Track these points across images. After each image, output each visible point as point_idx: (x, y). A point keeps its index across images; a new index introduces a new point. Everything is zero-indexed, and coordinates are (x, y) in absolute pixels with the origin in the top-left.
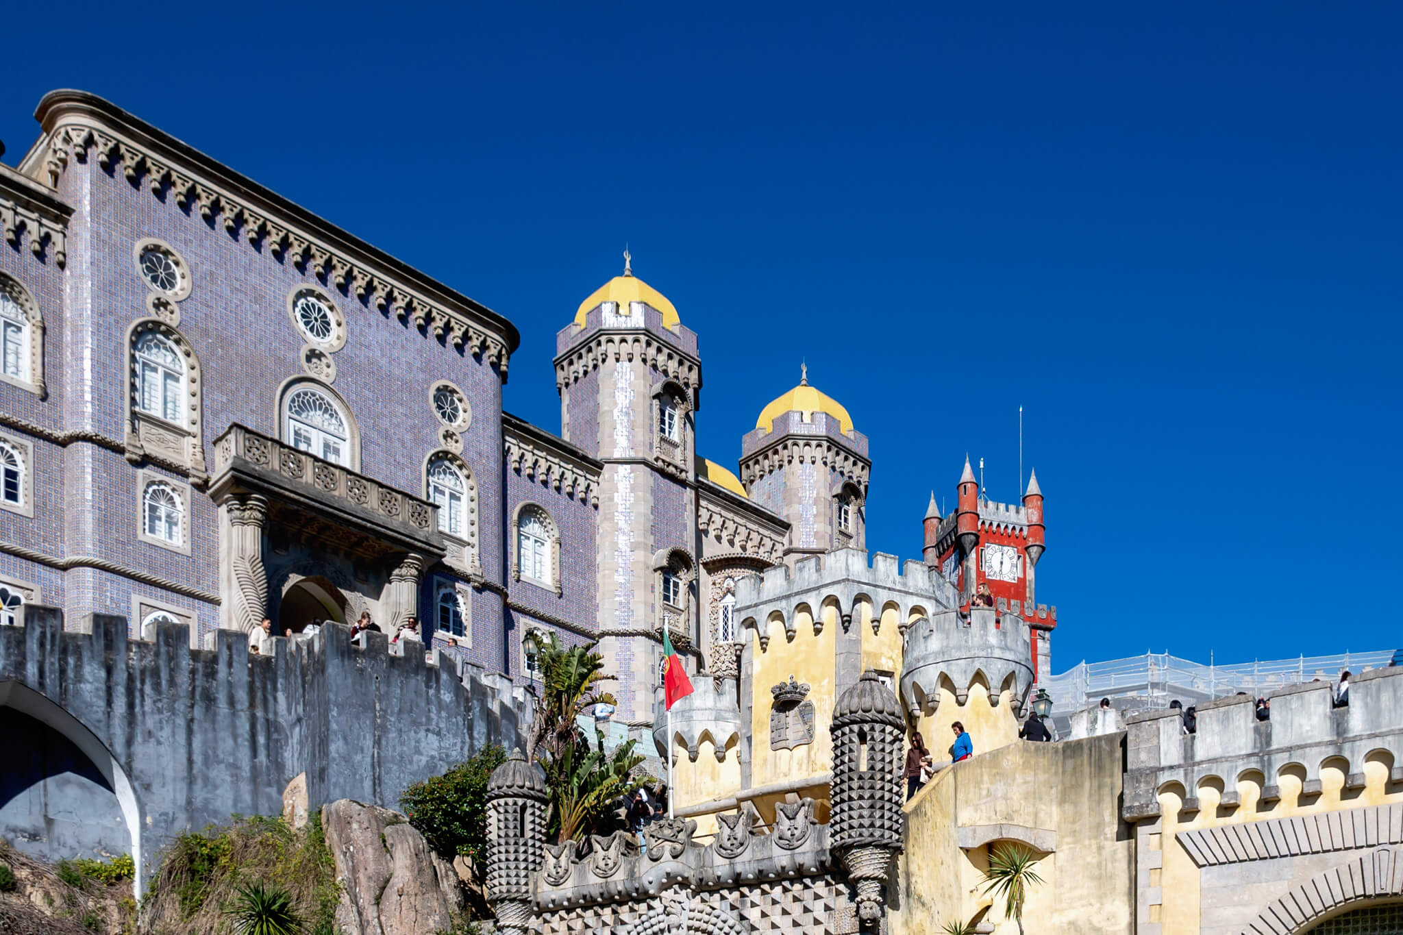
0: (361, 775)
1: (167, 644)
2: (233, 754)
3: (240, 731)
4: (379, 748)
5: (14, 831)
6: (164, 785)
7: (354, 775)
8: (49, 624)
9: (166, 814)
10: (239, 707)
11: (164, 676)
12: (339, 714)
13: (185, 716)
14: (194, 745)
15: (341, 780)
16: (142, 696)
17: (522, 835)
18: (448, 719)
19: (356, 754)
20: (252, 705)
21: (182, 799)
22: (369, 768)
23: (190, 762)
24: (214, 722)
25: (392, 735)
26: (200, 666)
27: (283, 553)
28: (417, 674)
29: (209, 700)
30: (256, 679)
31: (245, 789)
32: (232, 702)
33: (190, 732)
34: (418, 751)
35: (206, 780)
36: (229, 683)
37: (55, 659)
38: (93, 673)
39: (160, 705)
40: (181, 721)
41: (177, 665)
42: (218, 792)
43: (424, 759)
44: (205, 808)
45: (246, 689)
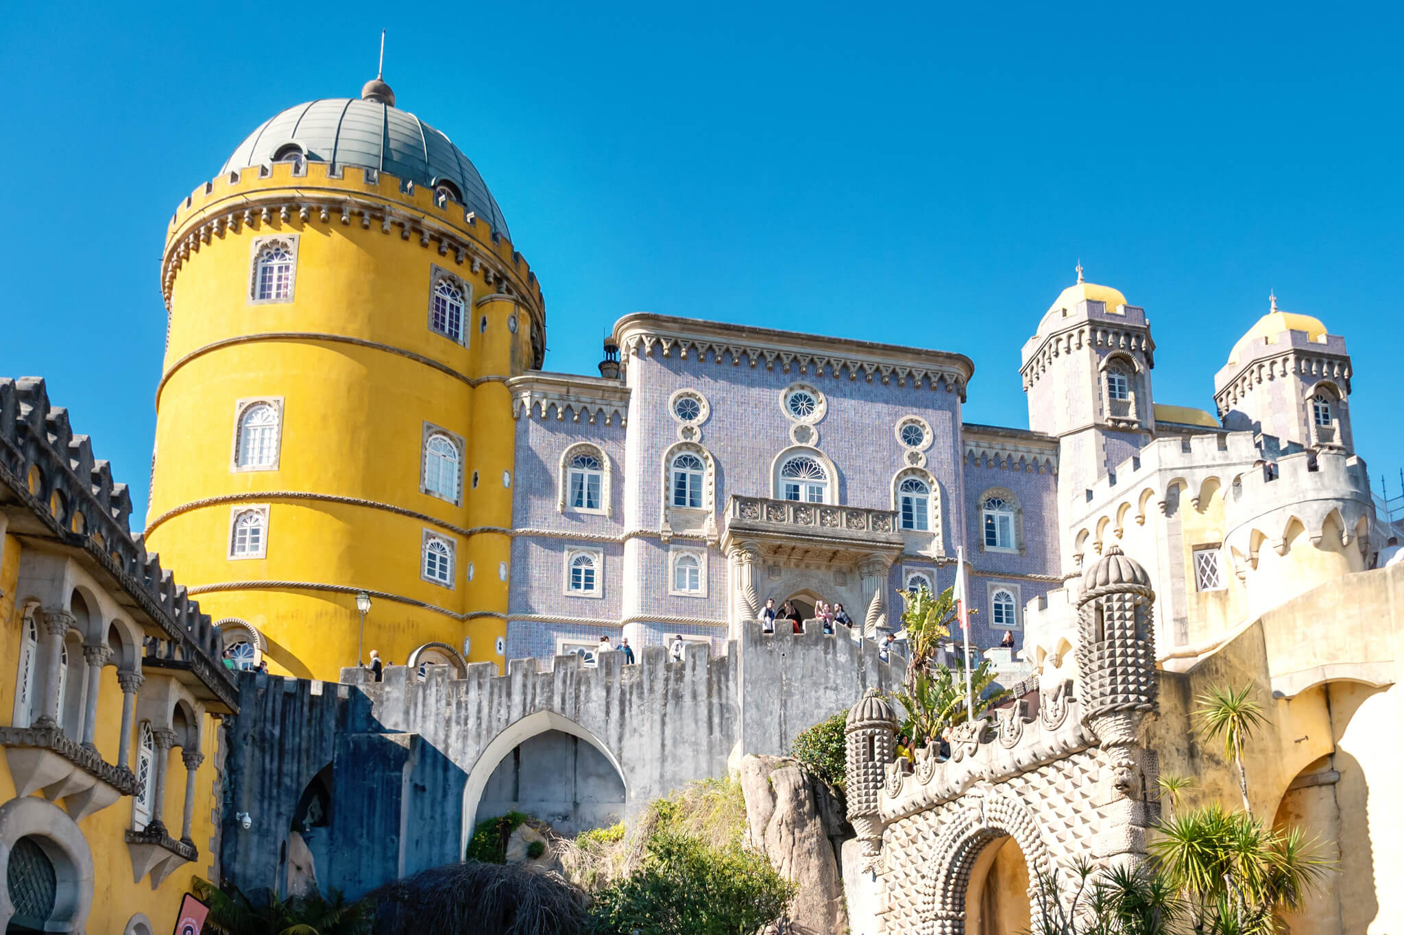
0: (771, 734)
1: (649, 663)
2: (695, 734)
3: (700, 717)
4: (785, 709)
5: (553, 816)
6: (644, 766)
7: (765, 734)
8: (569, 666)
9: (645, 788)
10: (699, 698)
11: (646, 686)
12: (753, 689)
13: (660, 712)
14: (666, 732)
15: (754, 739)
16: (631, 704)
17: (872, 758)
18: (844, 676)
19: (766, 717)
20: (710, 695)
21: (656, 775)
22: (777, 726)
23: (663, 745)
24: (680, 713)
25: (797, 697)
26: (672, 675)
27: (777, 578)
28: (816, 644)
29: (678, 697)
30: (713, 675)
31: (703, 760)
32: (694, 696)
33: (663, 723)
34: (818, 706)
35: (674, 757)
36: (693, 682)
37: (572, 690)
38: (598, 694)
39: (642, 708)
40: (657, 717)
41: (656, 677)
42: (684, 765)
43: (823, 712)
44: (673, 779)
45: (706, 684)
